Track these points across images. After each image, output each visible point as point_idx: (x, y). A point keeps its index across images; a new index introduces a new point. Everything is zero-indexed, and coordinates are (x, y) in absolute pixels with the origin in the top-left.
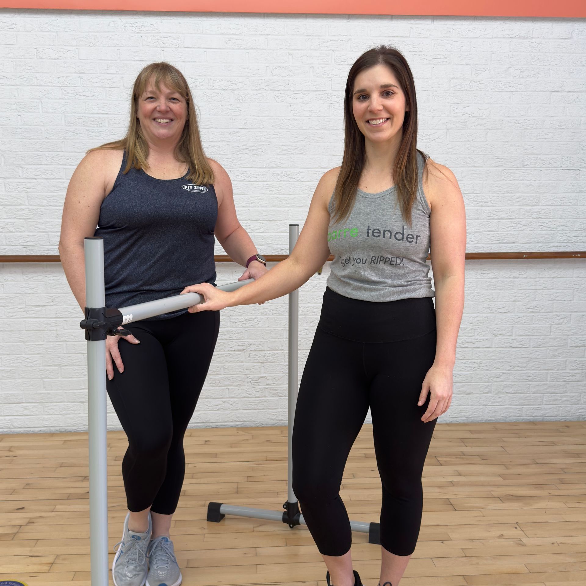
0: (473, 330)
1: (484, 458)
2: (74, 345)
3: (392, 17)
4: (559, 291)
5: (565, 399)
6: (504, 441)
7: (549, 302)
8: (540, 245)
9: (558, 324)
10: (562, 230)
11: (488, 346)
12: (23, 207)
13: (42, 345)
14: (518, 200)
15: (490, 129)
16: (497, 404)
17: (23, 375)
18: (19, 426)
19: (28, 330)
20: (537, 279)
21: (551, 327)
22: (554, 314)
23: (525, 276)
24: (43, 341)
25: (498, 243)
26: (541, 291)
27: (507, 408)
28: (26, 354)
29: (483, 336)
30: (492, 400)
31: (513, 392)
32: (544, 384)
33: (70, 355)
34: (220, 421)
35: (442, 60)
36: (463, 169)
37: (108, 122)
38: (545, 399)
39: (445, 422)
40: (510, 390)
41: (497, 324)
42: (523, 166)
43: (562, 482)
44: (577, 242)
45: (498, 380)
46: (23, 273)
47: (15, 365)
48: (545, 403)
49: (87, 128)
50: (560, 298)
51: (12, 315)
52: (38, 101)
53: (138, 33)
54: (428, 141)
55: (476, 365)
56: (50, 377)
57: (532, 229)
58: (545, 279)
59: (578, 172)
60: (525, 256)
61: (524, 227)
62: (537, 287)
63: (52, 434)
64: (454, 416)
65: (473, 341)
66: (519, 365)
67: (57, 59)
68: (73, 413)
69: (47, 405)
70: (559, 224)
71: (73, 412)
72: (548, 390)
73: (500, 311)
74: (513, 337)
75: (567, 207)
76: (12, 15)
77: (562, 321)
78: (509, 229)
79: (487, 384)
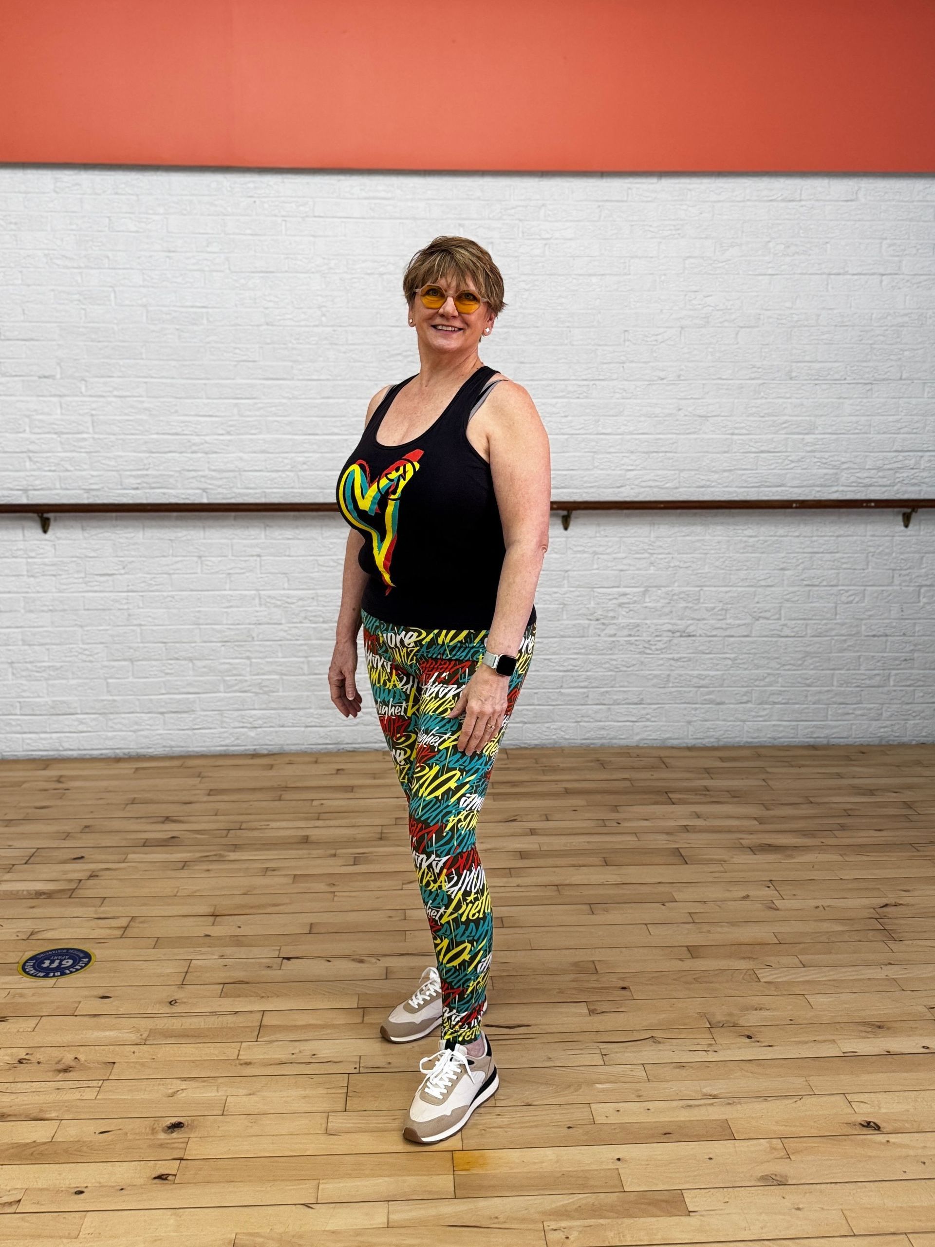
0: (723, 612)
1: (735, 796)
2: (152, 630)
3: (603, 174)
4: (846, 556)
5: (859, 712)
6: (767, 773)
7: (833, 571)
8: (818, 489)
9: (847, 603)
10: (848, 469)
11: (745, 634)
12: (85, 436)
13: (107, 630)
14: (784, 425)
15: (742, 327)
16: (761, 719)
17: (79, 673)
18: (72, 747)
19: (88, 610)
20: (815, 539)
21: (836, 607)
22: (840, 588)
23: (797, 534)
24: (109, 625)
25: (758, 487)
26: (820, 555)
27: (774, 725)
28: (83, 644)
29: (740, 619)
30: (753, 714)
31: (784, 701)
32: (828, 691)
33: (146, 645)
34: (359, 741)
35: (674, 232)
36: (704, 382)
37: (208, 319)
38: (830, 713)
39: (685, 745)
40: (780, 699)
41: (758, 603)
42: (791, 379)
43: (843, 827)
44: (871, 485)
45: (762, 683)
46: (83, 529)
47: (68, 659)
48: (830, 717)
49: (178, 327)
50: (848, 566)
51: (65, 587)
52: (110, 289)
53: (251, 197)
54: (655, 343)
55: (730, 662)
56: (117, 676)
57: (805, 467)
58: (826, 538)
59: (869, 387)
60: (794, 505)
61: (793, 465)
62: (815, 550)
63: (118, 760)
64: (699, 736)
65: (724, 626)
66: (792, 662)
67: (137, 232)
68: (148, 729)
69: (112, 716)
70: (843, 460)
71: (148, 727)
72: (834, 699)
73: (763, 583)
74: (782, 622)
75: (856, 436)
76: (76, 172)
77: (851, 598)
78: (773, 467)
79: (746, 689)
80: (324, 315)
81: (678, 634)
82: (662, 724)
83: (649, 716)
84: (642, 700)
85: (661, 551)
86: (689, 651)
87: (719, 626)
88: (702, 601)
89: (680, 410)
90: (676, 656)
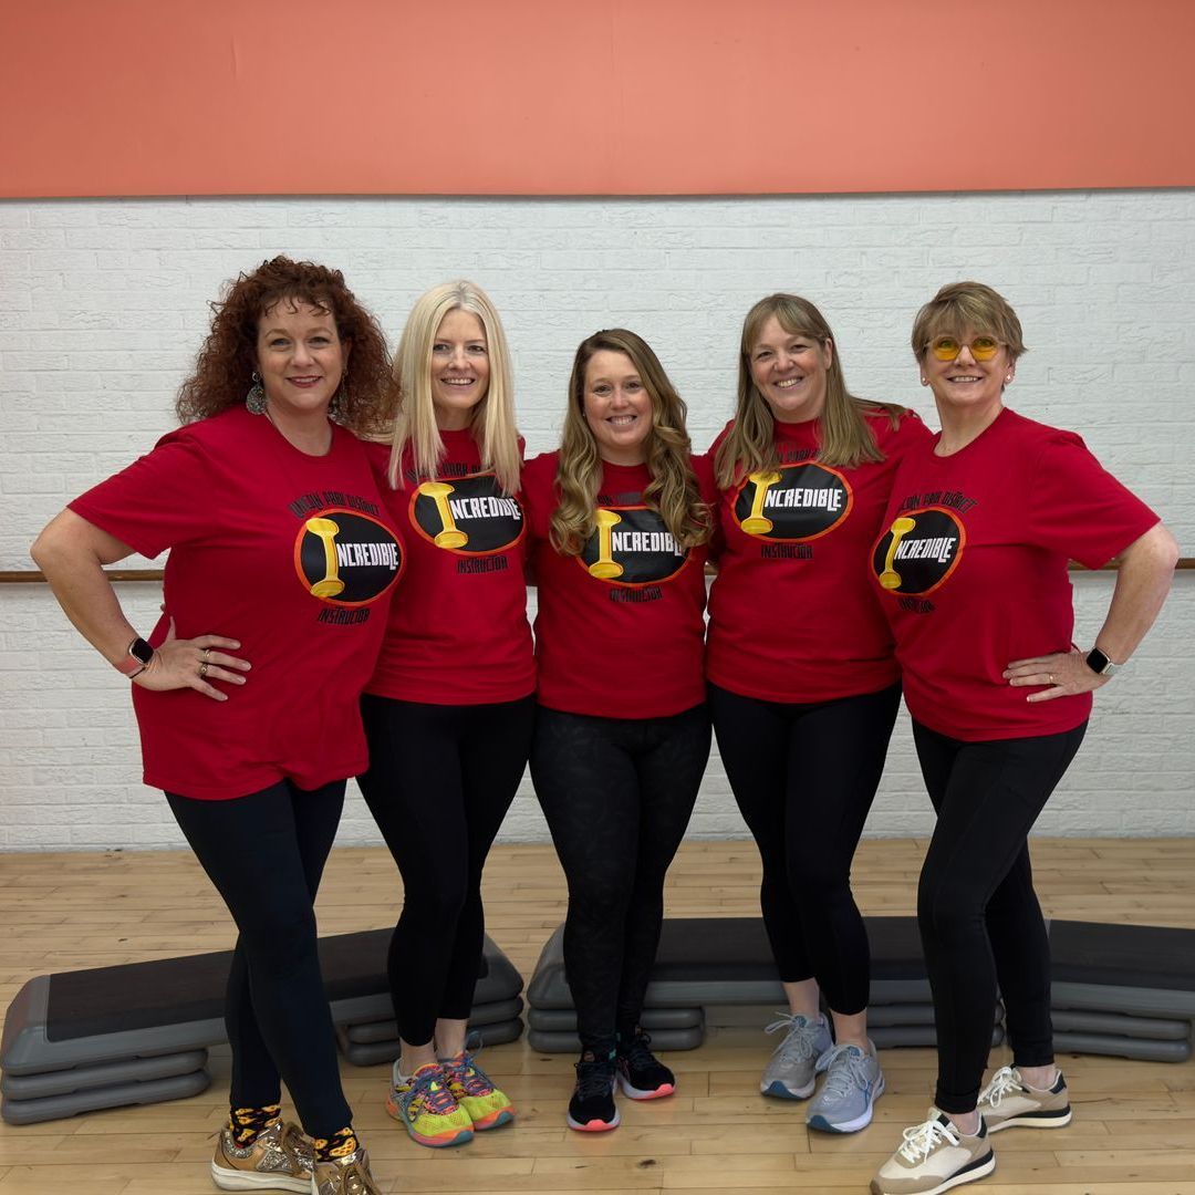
0: (1162, 686)
3: (1024, 192)
11: (1187, 711)
15: (1184, 362)
29: (1181, 694)
36: (1139, 425)
39: (1117, 836)
53: (632, 228)
54: (1083, 381)
55: (1169, 743)
64: (1136, 825)
65: (1163, 702)
67: (508, 269)
76: (442, 203)
79: (1187, 773)
80: (711, 357)
81: (1110, 711)
82: (1090, 812)
83: (1076, 804)
84: (1068, 785)
85: (1090, 617)
86: (1123, 730)
87: (1156, 701)
88: (1137, 673)
89: (1112, 457)
90: (1107, 736)
